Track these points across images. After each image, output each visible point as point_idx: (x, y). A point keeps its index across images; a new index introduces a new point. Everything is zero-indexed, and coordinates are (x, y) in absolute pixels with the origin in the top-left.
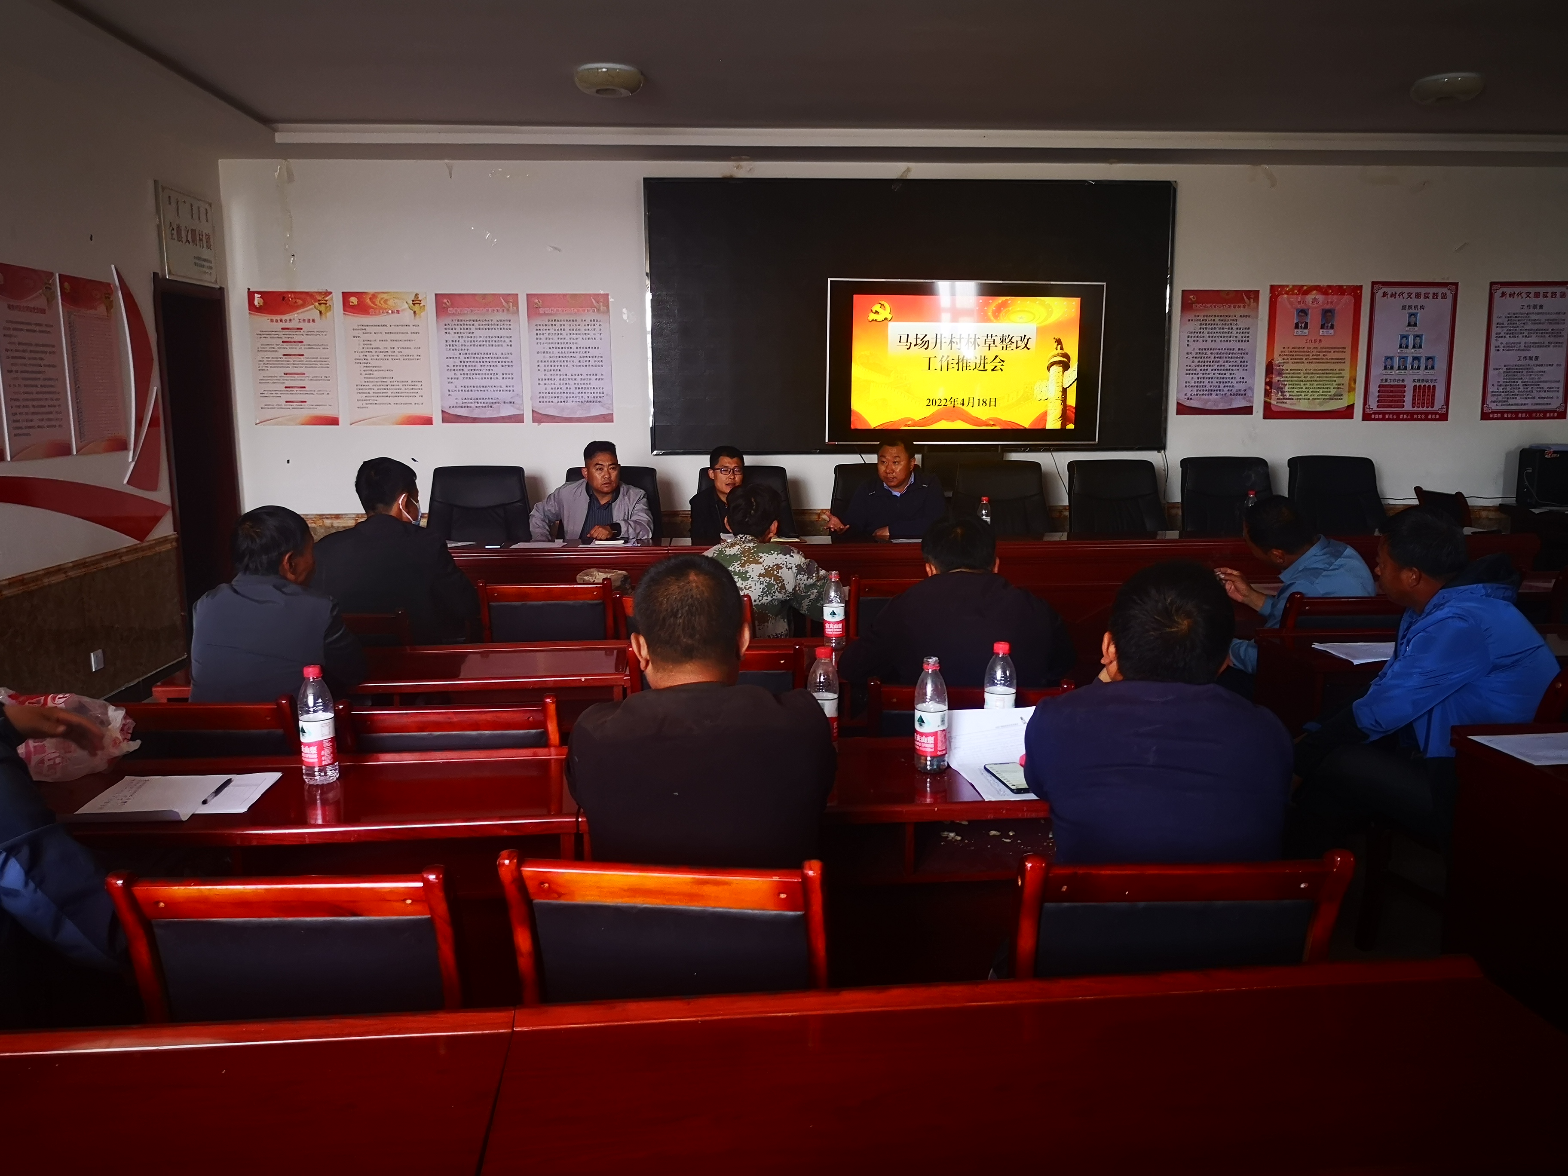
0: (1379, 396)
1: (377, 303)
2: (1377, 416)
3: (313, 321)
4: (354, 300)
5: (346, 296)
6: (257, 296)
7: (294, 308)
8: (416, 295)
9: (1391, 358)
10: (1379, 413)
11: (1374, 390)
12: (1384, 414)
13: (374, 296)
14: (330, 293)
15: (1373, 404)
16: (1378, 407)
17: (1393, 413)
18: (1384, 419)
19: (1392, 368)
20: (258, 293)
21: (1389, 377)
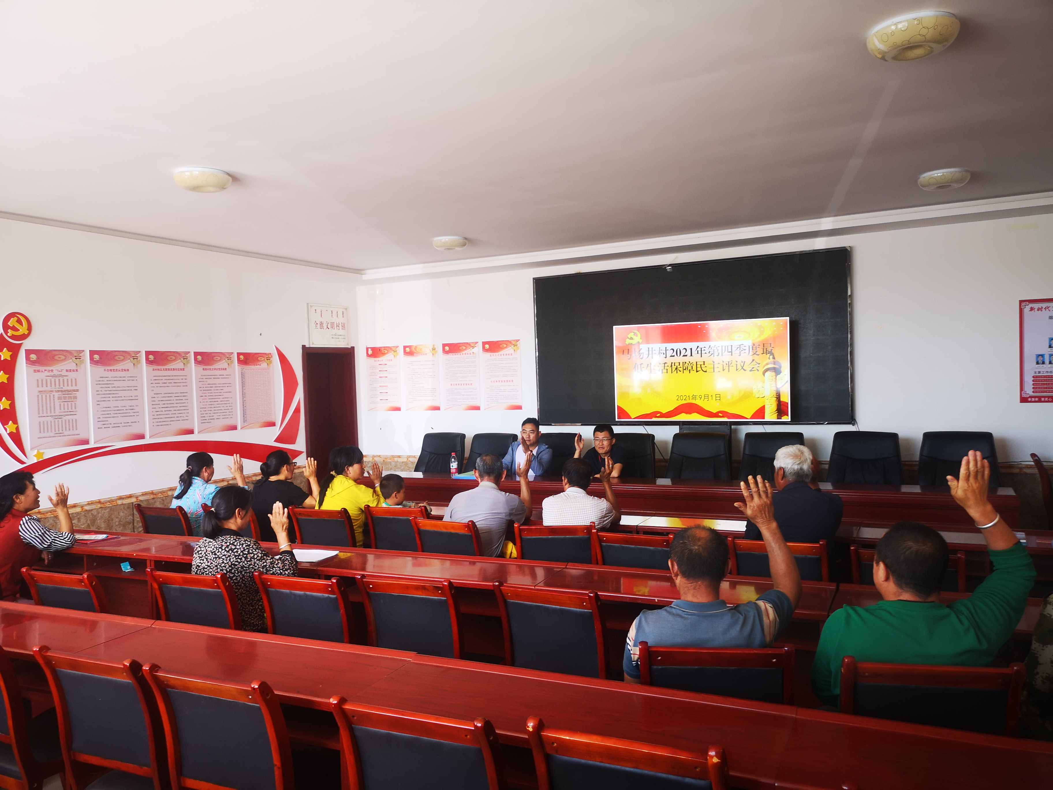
0: (1033, 384)
1: (417, 350)
2: (1033, 399)
3: (391, 360)
4: (408, 350)
5: (405, 347)
6: (369, 349)
7: (384, 354)
8: (434, 345)
9: (1042, 356)
10: (1035, 397)
11: (1029, 380)
12: (1040, 398)
13: (416, 347)
14: (398, 346)
15: (1029, 390)
16: (1033, 392)
17: (1049, 397)
18: (1040, 401)
19: (1043, 363)
20: (370, 348)
21: (1041, 370)
